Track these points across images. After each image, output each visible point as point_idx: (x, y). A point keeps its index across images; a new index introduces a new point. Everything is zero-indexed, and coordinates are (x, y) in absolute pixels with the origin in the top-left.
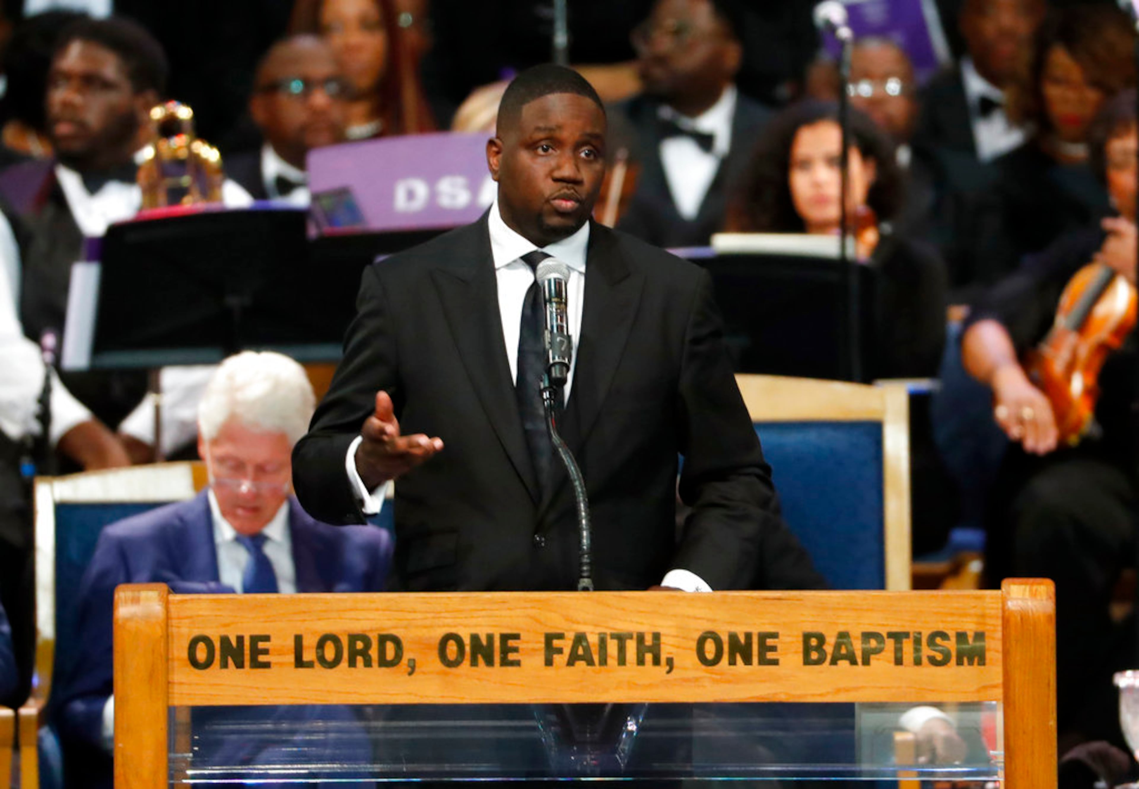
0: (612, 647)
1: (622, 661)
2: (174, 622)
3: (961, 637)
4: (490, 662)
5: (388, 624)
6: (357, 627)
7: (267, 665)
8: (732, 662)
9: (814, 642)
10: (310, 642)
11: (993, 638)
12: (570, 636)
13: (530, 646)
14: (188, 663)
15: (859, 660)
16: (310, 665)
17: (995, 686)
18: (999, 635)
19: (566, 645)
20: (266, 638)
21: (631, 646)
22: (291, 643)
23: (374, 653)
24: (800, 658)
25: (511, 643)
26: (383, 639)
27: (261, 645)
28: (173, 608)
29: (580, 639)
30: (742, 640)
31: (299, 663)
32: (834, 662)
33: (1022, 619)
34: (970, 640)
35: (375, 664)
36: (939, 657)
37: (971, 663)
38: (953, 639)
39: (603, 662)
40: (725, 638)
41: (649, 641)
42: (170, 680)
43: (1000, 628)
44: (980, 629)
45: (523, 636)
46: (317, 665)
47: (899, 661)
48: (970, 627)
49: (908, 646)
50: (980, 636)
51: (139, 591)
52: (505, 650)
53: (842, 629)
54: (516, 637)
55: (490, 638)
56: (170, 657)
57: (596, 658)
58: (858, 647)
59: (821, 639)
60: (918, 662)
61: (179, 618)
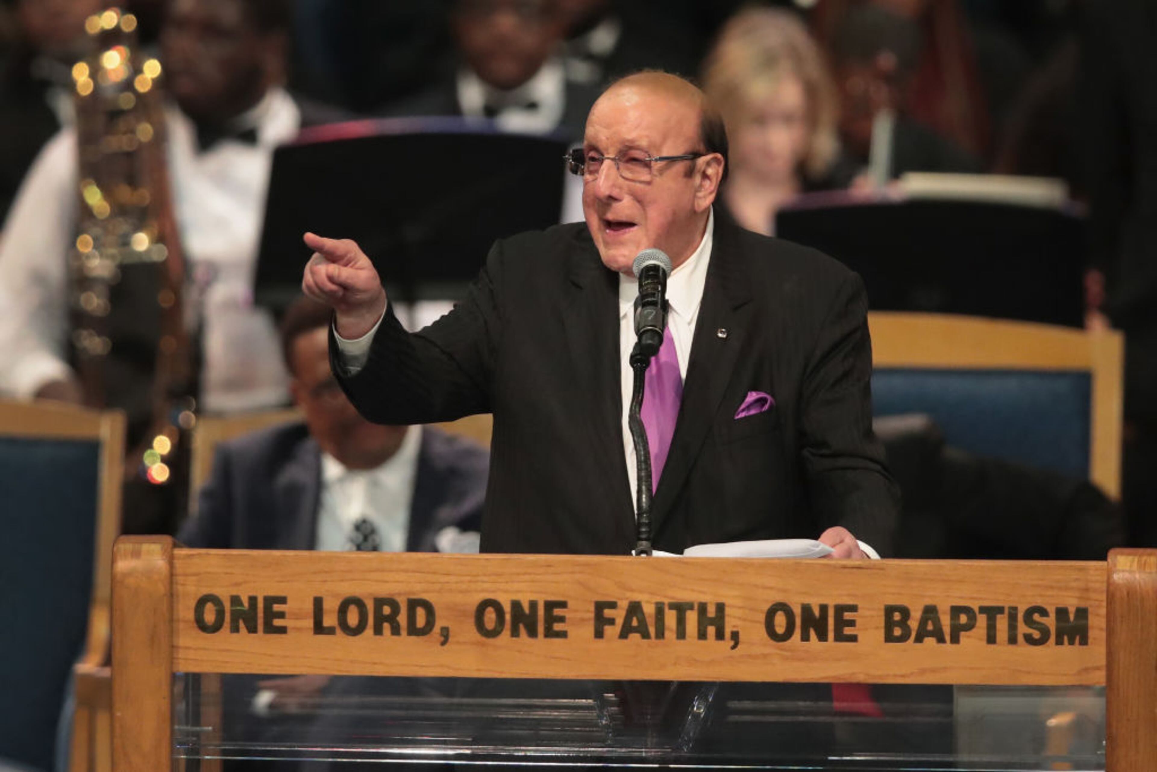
0: (671, 618)
1: (681, 634)
2: (180, 579)
3: (1062, 613)
4: (532, 633)
5: (418, 587)
6: (384, 590)
7: (283, 630)
8: (805, 638)
9: (897, 616)
10: (331, 605)
11: (1098, 615)
12: (623, 605)
13: (579, 615)
14: (195, 625)
15: (948, 638)
16: (331, 631)
17: (1098, 668)
18: (1103, 611)
19: (619, 615)
20: (282, 600)
21: (692, 618)
22: (309, 606)
23: (402, 619)
24: (881, 634)
25: (557, 612)
26: (413, 604)
27: (277, 607)
28: (177, 563)
29: (635, 608)
30: (817, 612)
31: (319, 628)
32: (919, 639)
33: (1128, 594)
34: (1072, 617)
35: (404, 632)
36: (1036, 635)
37: (1071, 642)
38: (1053, 615)
39: (660, 634)
40: (797, 611)
41: (711, 612)
42: (175, 644)
43: (1104, 604)
44: (1083, 604)
45: (570, 604)
46: (338, 631)
47: (991, 639)
48: (1072, 603)
49: (1002, 623)
50: (1082, 613)
51: (141, 543)
52: (551, 619)
53: (929, 602)
54: (563, 605)
55: (533, 605)
56: (175, 617)
57: (652, 630)
58: (946, 621)
59: (905, 612)
60: (1013, 640)
61: (186, 575)
